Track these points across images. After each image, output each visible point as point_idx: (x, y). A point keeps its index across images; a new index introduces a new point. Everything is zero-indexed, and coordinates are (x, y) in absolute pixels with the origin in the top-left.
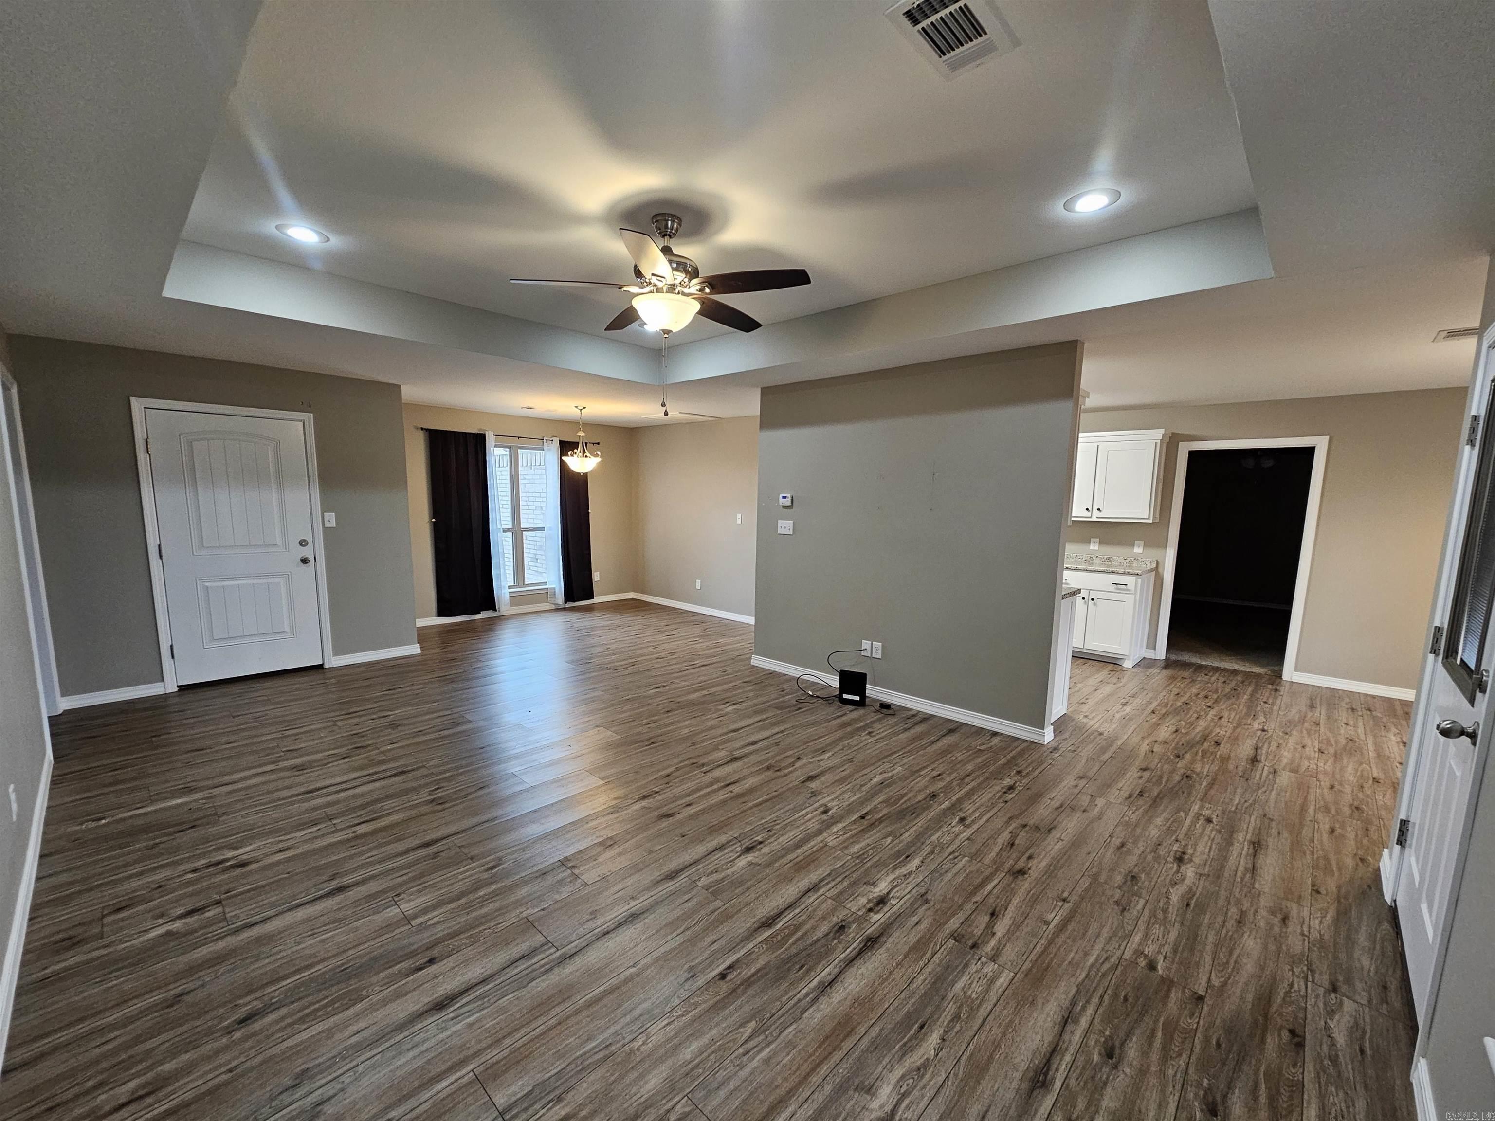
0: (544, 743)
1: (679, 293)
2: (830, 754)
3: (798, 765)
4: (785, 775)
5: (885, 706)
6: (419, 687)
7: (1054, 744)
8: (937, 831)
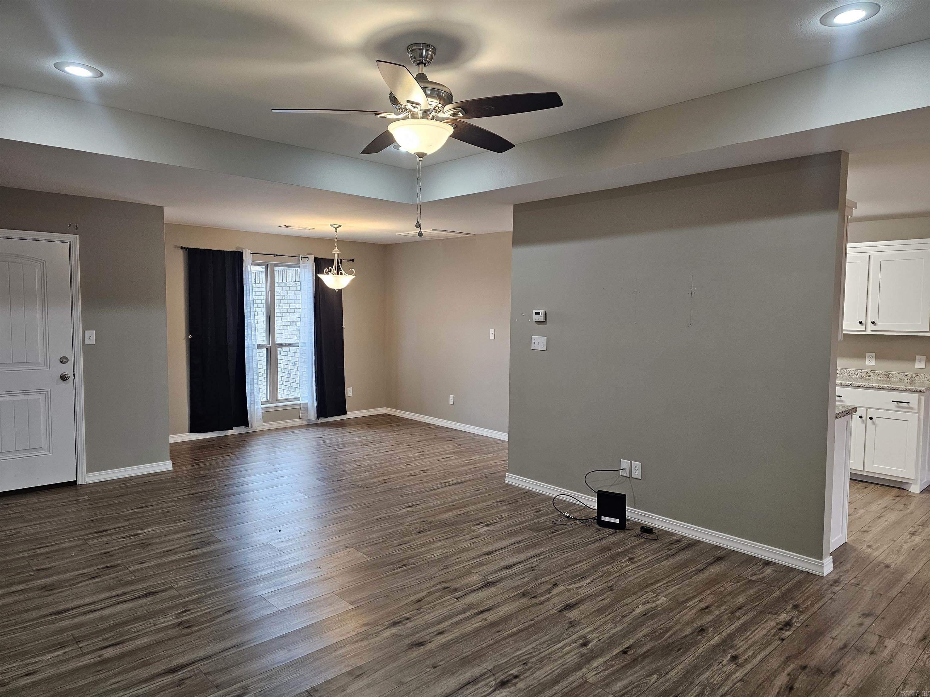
0: (293, 564)
1: (433, 118)
2: (588, 581)
3: (556, 591)
4: (541, 603)
5: (647, 530)
6: (170, 504)
7: (835, 576)
8: (707, 669)
